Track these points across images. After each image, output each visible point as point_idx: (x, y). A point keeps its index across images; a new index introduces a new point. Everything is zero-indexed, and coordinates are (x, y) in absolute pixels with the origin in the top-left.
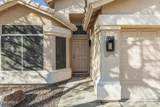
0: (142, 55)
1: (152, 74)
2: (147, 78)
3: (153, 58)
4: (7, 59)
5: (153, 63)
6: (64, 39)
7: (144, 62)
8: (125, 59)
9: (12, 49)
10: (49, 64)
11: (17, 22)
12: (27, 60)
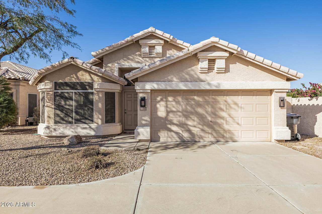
0: (167, 107)
1: (175, 122)
2: (170, 124)
3: (174, 109)
4: (58, 112)
5: (175, 114)
6: (113, 94)
7: (168, 112)
8: (154, 110)
9: (63, 103)
10: (98, 119)
11: (67, 80)
12: (77, 113)
